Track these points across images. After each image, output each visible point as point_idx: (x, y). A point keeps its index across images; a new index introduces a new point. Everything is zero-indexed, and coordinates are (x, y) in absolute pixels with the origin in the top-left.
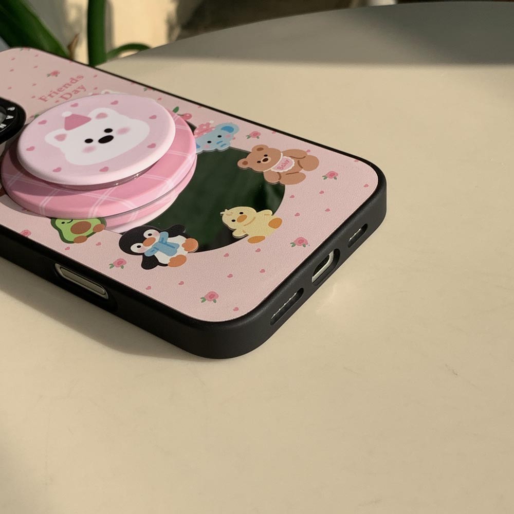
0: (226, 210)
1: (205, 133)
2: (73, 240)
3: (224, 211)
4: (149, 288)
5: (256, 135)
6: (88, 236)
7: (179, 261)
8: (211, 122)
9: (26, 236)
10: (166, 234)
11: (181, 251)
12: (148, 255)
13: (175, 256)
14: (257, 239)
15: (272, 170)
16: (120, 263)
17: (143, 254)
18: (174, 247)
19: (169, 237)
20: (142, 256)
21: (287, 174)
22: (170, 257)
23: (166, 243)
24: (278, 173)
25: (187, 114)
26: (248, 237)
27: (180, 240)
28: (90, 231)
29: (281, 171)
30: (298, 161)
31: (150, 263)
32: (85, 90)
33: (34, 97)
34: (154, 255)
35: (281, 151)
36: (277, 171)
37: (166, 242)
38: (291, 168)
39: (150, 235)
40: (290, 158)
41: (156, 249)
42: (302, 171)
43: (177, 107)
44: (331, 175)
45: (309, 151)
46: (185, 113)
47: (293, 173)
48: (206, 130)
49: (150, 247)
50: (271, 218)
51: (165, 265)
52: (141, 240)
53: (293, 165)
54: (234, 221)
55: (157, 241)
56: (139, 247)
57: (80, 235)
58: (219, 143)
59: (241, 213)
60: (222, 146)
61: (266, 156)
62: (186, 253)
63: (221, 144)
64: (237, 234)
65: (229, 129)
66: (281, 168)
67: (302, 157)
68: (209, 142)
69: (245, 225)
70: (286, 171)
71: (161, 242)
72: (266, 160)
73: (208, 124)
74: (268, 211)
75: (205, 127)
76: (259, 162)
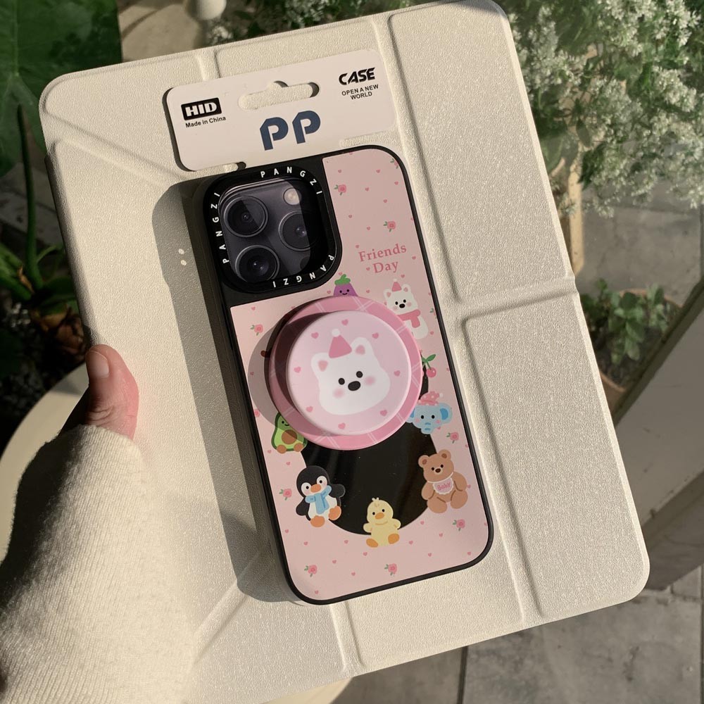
0: (378, 499)
1: (427, 404)
2: (277, 446)
4: (287, 531)
5: (454, 437)
6: (288, 450)
7: (318, 522)
8: (441, 395)
11: (326, 515)
12: (307, 501)
13: (320, 515)
14: (372, 544)
16: (287, 493)
17: (304, 496)
18: (325, 506)
21: (438, 498)
23: (323, 499)
25: (434, 370)
27: (332, 502)
29: (437, 491)
30: (455, 491)
32: (394, 272)
33: (357, 247)
36: (435, 489)
38: (445, 494)
39: (321, 482)
40: (453, 483)
41: (314, 499)
42: (448, 504)
43: (435, 355)
44: (461, 524)
45: (469, 487)
46: (435, 368)
47: (442, 500)
48: (431, 401)
49: (313, 494)
50: (396, 531)
51: (309, 519)
52: (313, 482)
53: (448, 492)
54: (374, 514)
55: (320, 492)
56: (307, 488)
57: (284, 444)
58: (426, 424)
59: (383, 511)
60: (426, 429)
61: (442, 466)
62: (327, 518)
63: (427, 426)
64: (366, 527)
65: (445, 414)
66: (440, 488)
67: (461, 489)
68: (422, 417)
69: (376, 524)
70: (440, 493)
71: (322, 495)
72: (438, 471)
73: (437, 395)
74: (398, 523)
75: (433, 397)
76: (433, 469)
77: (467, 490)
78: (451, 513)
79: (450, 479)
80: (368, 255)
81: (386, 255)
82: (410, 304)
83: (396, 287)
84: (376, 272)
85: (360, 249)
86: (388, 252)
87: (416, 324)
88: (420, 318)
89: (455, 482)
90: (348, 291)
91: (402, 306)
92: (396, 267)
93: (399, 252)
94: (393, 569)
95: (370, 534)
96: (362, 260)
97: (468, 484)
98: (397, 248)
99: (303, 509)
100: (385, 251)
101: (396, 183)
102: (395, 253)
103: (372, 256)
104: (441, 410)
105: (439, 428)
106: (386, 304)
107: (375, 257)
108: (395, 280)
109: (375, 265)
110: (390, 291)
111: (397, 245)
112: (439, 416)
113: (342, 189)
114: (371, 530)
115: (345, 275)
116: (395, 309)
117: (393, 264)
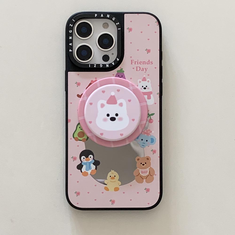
3: (113, 170)
9: (68, 122)
10: (94, 161)
15: (140, 171)
19: (93, 164)
20: (81, 162)
22: (85, 171)
24: (140, 173)
26: (106, 185)
28: (81, 139)
31: (80, 167)
34: (83, 166)
35: (151, 166)
37: (90, 164)
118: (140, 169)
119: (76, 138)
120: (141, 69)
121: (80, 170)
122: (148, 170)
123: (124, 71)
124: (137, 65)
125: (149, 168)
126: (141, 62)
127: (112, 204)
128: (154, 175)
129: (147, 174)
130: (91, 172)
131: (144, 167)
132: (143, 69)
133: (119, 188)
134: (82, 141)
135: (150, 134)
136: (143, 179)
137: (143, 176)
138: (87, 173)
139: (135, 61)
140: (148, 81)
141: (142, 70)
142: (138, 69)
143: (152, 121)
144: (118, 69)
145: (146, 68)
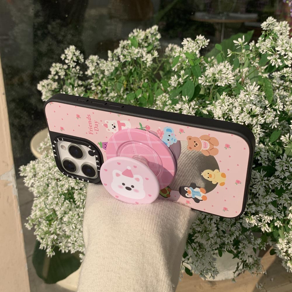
0: (202, 173)
1: (163, 136)
5: (182, 131)
8: (160, 128)
10: (191, 188)
11: (202, 194)
13: (202, 196)
14: (223, 184)
15: (203, 149)
16: (188, 202)
18: (198, 192)
19: (194, 189)
20: (192, 198)
21: (210, 150)
22: (201, 197)
23: (195, 192)
24: (206, 150)
29: (207, 149)
30: (209, 142)
35: (199, 137)
36: (205, 149)
38: (209, 147)
40: (204, 141)
43: (140, 123)
44: (227, 146)
45: (209, 135)
46: (146, 125)
47: (212, 149)
48: (162, 133)
49: (191, 194)
50: (220, 173)
51: (202, 200)
52: (186, 192)
53: (209, 145)
54: (208, 177)
55: (191, 191)
56: (188, 195)
57: (167, 194)
58: (172, 140)
59: (208, 173)
60: (175, 141)
61: (195, 142)
62: (204, 195)
63: (173, 140)
64: (214, 183)
65: (169, 130)
66: (206, 147)
67: (209, 139)
68: (168, 140)
69: (214, 179)
70: (208, 148)
71: (193, 191)
72: (196, 144)
73: (159, 130)
74: (216, 170)
75: (160, 132)
76: (195, 146)
77: (211, 136)
78: (220, 147)
79: (203, 142)
80: (90, 130)
81: (91, 124)
82: (114, 123)
83: (106, 126)
84: (98, 131)
85: (88, 133)
86: (90, 122)
87: (124, 125)
88: (121, 122)
89: (205, 140)
90: (105, 145)
91: (115, 127)
92: (97, 122)
93: (90, 118)
94: (238, 182)
95: (217, 183)
96: (93, 134)
97: (208, 135)
98: (88, 118)
99: (197, 201)
100: (89, 123)
101: (60, 107)
102: (90, 120)
103: (91, 129)
104: (167, 131)
105: (176, 135)
106: (113, 133)
107: (92, 128)
108: (103, 125)
109: (95, 130)
110: (107, 129)
111: (87, 118)
112: (169, 133)
113: (62, 129)
114: (216, 182)
115: (98, 143)
116: (115, 130)
117: (95, 123)
118: (201, 148)
119: (167, 195)
120: (96, 126)
121: (200, 201)
122: (202, 141)
123: (101, 142)
124: (93, 129)
125: (200, 140)
126: (90, 125)
127: (241, 183)
128: (210, 136)
129: (208, 143)
130: (203, 193)
131: (199, 144)
132: (95, 125)
133: (222, 172)
134: (171, 192)
135: (162, 131)
136: (214, 148)
137: (209, 148)
138: (203, 196)
139: (90, 131)
140: (107, 122)
141: (98, 126)
142: (96, 129)
143: (148, 126)
144: (99, 146)
145: (94, 122)
